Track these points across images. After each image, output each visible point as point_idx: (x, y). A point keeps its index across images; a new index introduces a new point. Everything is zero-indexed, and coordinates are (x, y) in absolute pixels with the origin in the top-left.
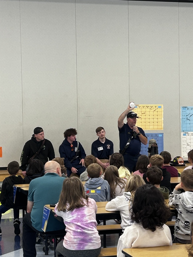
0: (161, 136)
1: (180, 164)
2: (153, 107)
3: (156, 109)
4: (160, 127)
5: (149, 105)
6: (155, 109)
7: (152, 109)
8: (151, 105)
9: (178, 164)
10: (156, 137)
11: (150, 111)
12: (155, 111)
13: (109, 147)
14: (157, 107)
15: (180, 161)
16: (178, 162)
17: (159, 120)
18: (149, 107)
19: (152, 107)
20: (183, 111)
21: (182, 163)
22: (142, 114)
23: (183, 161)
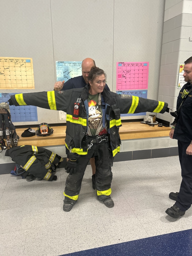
1: (42, 133)
2: (19, 61)
3: (24, 63)
5: (13, 58)
6: (22, 63)
7: (17, 63)
8: (17, 58)
9: (41, 133)
11: (16, 66)
12: (22, 66)
14: (24, 61)
15: (43, 130)
16: (41, 131)
17: (29, 77)
18: (13, 61)
19: (17, 61)
20: (59, 67)
21: (46, 132)
22: (5, 69)
23: (47, 129)
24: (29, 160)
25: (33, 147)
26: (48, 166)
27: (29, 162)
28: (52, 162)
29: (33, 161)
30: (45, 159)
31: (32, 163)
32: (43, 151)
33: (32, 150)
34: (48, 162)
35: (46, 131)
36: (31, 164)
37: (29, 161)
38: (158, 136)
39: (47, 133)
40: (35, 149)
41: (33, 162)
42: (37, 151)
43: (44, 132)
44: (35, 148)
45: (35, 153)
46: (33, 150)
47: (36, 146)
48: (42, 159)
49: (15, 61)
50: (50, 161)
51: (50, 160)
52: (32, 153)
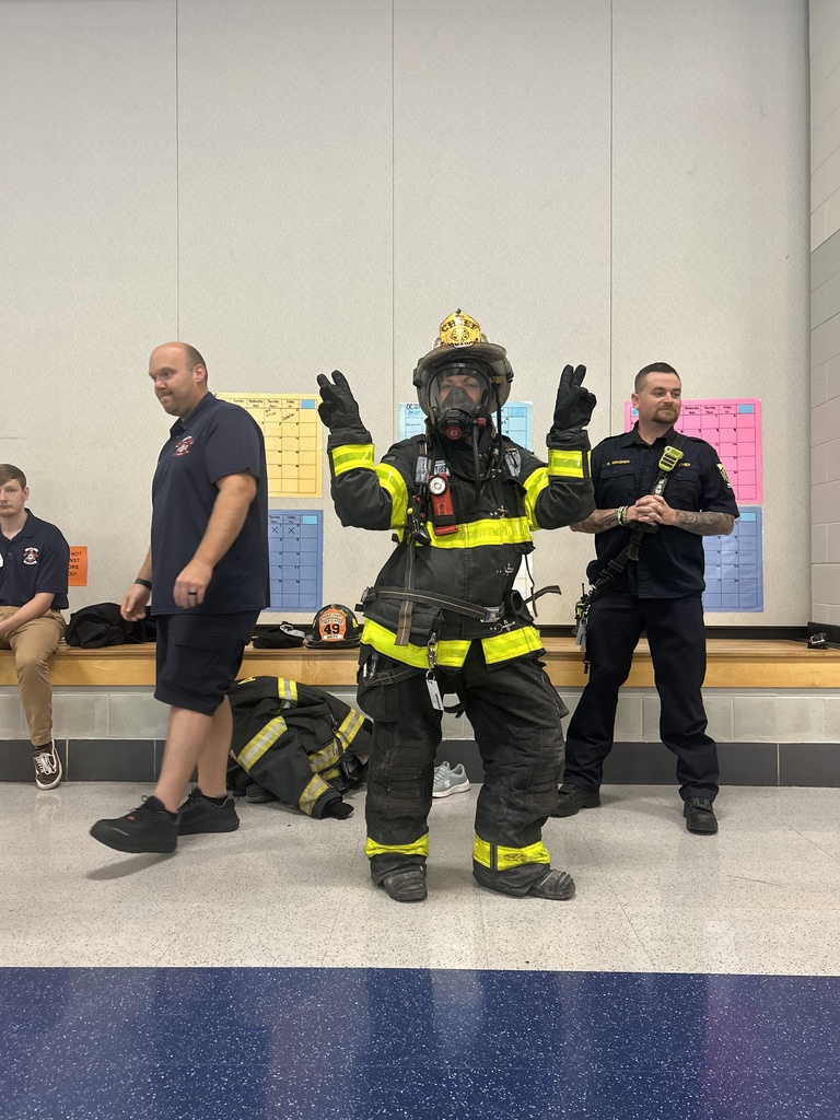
0: (313, 520)
2: (279, 406)
3: (294, 411)
4: (307, 486)
5: (264, 396)
6: (286, 413)
7: (273, 411)
8: (272, 396)
10: (292, 527)
11: (267, 419)
12: (288, 420)
13: (31, 557)
14: (294, 406)
17: (305, 458)
18: (261, 405)
19: (273, 404)
20: (410, 421)
23: (343, 624)
24: (261, 732)
25: (281, 684)
26: (329, 755)
27: (259, 739)
28: (345, 745)
29: (275, 739)
30: (321, 729)
31: (269, 745)
32: (316, 699)
33: (275, 695)
34: (331, 741)
35: (338, 629)
36: (265, 749)
37: (259, 736)
38: (803, 682)
39: (340, 637)
40: (288, 691)
41: (272, 742)
42: (295, 698)
43: (332, 635)
44: (287, 688)
45: (287, 706)
46: (282, 694)
47: (293, 680)
48: (308, 726)
49: (268, 405)
50: (338, 739)
51: (338, 735)
52: (275, 706)
